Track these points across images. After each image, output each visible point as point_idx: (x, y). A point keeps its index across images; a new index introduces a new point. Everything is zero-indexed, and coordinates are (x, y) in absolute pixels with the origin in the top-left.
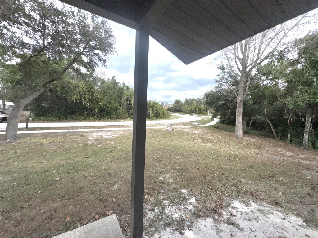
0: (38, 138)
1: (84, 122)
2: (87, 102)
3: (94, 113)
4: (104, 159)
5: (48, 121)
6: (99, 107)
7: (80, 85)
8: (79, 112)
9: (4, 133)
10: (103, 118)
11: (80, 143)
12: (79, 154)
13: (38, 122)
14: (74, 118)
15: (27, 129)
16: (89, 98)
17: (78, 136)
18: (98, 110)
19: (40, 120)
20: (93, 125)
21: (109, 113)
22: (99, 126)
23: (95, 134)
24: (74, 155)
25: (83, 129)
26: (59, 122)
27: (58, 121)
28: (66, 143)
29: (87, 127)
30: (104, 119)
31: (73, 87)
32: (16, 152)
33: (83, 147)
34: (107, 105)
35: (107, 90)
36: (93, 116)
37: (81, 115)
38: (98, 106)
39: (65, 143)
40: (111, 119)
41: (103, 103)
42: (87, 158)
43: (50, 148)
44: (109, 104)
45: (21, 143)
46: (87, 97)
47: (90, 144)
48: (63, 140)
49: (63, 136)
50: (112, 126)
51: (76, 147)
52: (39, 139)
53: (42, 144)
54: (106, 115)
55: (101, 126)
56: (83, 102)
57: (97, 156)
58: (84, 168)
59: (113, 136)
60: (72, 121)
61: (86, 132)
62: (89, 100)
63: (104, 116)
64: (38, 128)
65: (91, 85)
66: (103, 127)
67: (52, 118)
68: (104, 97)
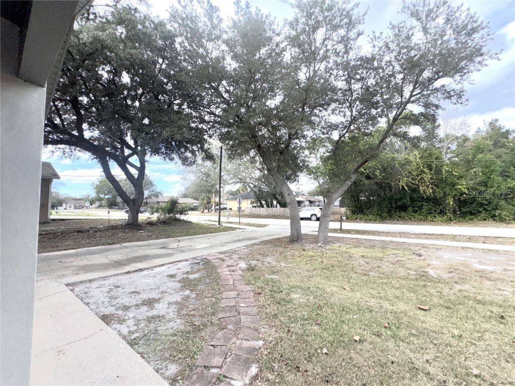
0: (348, 246)
1: (422, 225)
2: (428, 187)
3: (445, 208)
4: (476, 335)
5: (366, 221)
6: (455, 195)
7: (412, 158)
8: (413, 207)
9: (317, 233)
10: (471, 217)
11: (410, 269)
12: (407, 294)
13: (354, 222)
14: (404, 218)
15: (341, 230)
16: (432, 179)
17: (407, 253)
18: (453, 202)
19: (357, 219)
20: (443, 233)
21: (487, 205)
22: (460, 236)
23: (446, 256)
24: (397, 292)
25: (420, 238)
26: (381, 223)
27: (379, 221)
28: (385, 261)
29: (429, 235)
30: (472, 219)
31: (398, 164)
32: (322, 262)
33: (417, 279)
34: (478, 187)
35: (474, 156)
36: (442, 213)
37: (416, 211)
38: (454, 193)
39: (383, 262)
40: (494, 220)
41: (466, 185)
42: (423, 311)
43: (360, 266)
44: (486, 186)
45: (330, 250)
46: (427, 177)
47: (435, 276)
48: (380, 256)
49: (382, 248)
50: (499, 239)
51: (401, 274)
52: (350, 248)
53: (351, 257)
54: (479, 212)
55: (464, 236)
56: (421, 188)
57: (451, 317)
58: (412, 338)
59: (505, 270)
60: (401, 222)
61: (426, 248)
62: (432, 184)
63: (471, 213)
64: (353, 230)
65: (434, 154)
66: (470, 239)
67: (371, 217)
68: (467, 171)
